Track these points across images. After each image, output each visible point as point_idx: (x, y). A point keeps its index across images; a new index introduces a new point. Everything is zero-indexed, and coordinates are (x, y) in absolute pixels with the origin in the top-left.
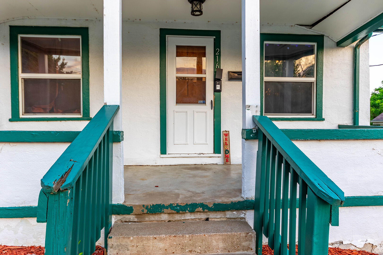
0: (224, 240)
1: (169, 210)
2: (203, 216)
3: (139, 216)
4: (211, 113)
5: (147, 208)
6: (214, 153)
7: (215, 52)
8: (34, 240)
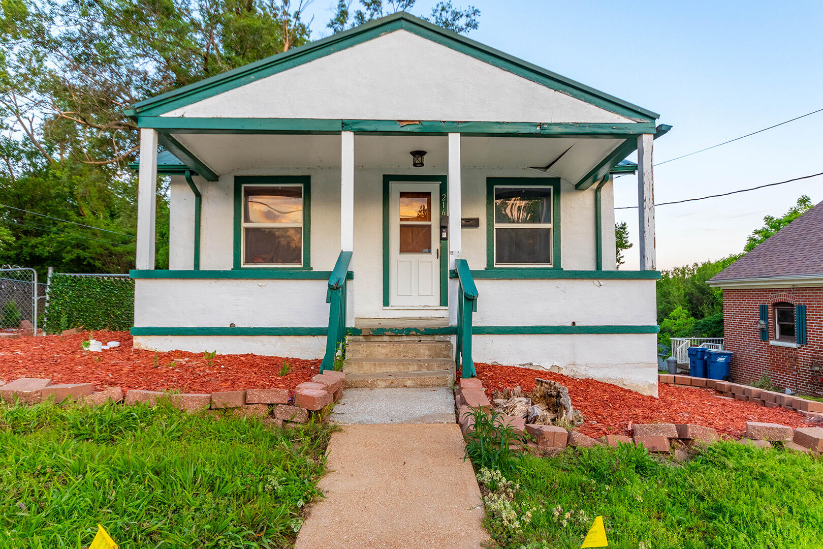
0: (429, 349)
1: (390, 333)
2: (417, 339)
3: (366, 337)
4: (437, 262)
5: (372, 330)
6: (440, 305)
7: (441, 198)
8: (288, 353)
